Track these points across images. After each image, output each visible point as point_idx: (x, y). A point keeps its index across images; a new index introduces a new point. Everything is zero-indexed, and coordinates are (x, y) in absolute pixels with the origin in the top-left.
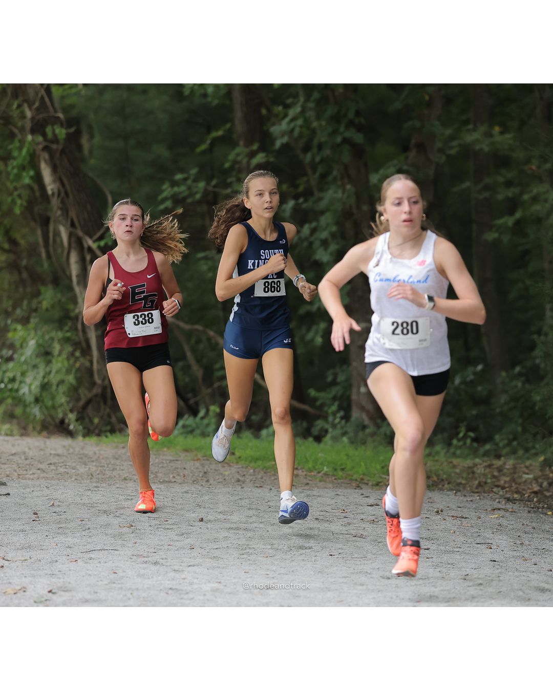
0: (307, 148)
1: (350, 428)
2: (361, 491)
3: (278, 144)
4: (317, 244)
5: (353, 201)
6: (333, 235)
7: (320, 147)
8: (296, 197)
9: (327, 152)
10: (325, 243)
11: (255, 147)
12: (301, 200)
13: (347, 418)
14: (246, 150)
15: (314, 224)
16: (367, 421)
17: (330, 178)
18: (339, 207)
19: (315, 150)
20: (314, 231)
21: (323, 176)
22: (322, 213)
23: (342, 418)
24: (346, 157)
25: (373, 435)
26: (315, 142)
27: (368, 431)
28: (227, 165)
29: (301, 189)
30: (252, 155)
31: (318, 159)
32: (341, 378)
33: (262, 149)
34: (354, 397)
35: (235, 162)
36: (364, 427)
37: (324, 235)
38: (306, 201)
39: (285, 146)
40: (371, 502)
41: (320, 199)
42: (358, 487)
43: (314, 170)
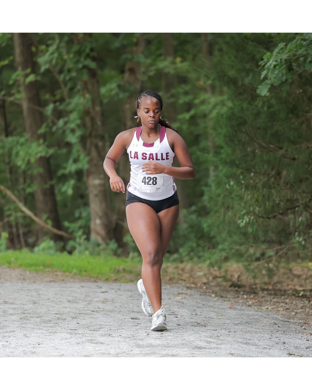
0: (61, 72)
1: (90, 246)
2: (97, 284)
3: (43, 69)
4: (68, 132)
5: (90, 104)
6: (78, 126)
7: (69, 71)
8: (55, 102)
9: (74, 74)
10: (73, 131)
11: (29, 71)
12: (58, 104)
13: (88, 239)
14: (23, 73)
15: (66, 119)
16: (100, 240)
17: (76, 90)
18: (81, 108)
19: (66, 72)
20: (66, 123)
21: (71, 89)
22: (71, 112)
23: (85, 239)
24: (85, 77)
25: (104, 249)
26: (66, 68)
27: (101, 247)
28: (11, 82)
29: (58, 97)
30: (27, 76)
31: (67, 78)
32: (84, 214)
33: (33, 72)
34: (92, 226)
35: (16, 81)
36: (98, 245)
37: (72, 126)
38: (61, 104)
39: (48, 71)
40: (103, 290)
41: (69, 104)
42: (95, 281)
43: (66, 85)
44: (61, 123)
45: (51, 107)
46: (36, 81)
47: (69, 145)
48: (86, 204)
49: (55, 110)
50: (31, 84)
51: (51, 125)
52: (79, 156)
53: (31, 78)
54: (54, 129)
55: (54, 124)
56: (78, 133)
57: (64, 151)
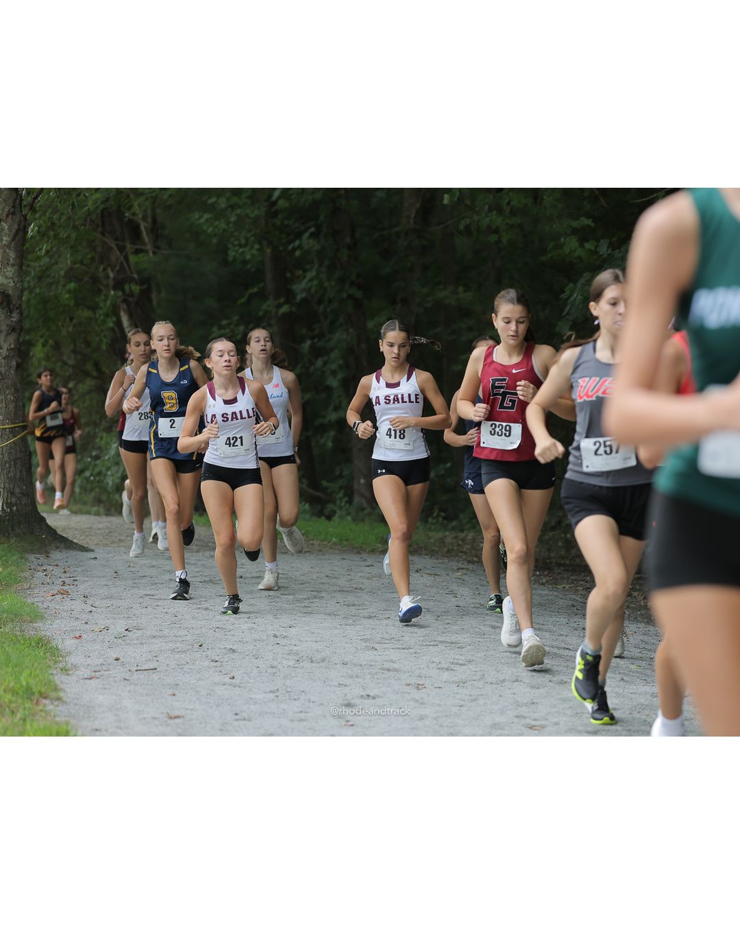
0: (320, 302)
1: (352, 510)
2: (361, 556)
3: (299, 298)
5: (354, 341)
6: (340, 367)
7: (330, 301)
8: (312, 338)
9: (335, 305)
10: (334, 373)
11: (282, 300)
12: (316, 340)
13: (350, 502)
14: (275, 303)
15: (325, 358)
16: (365, 504)
17: (337, 324)
18: (344, 345)
19: (326, 303)
20: (325, 363)
21: (332, 322)
22: (332, 350)
23: (347, 502)
24: (350, 308)
25: (370, 514)
26: (327, 297)
27: (366, 512)
28: (261, 314)
29: (316, 332)
30: (279, 306)
31: (329, 310)
32: (346, 472)
33: (287, 301)
34: (356, 486)
36: (363, 509)
37: (334, 367)
38: (319, 341)
39: (304, 300)
40: (368, 563)
41: (330, 340)
42: (358, 553)
43: (326, 318)
44: (319, 362)
45: (307, 344)
46: (291, 313)
47: (329, 389)
48: (349, 460)
49: (312, 347)
50: (284, 315)
51: (307, 365)
52: (340, 403)
53: (285, 309)
54: (312, 369)
55: (312, 363)
56: (340, 376)
57: (323, 396)
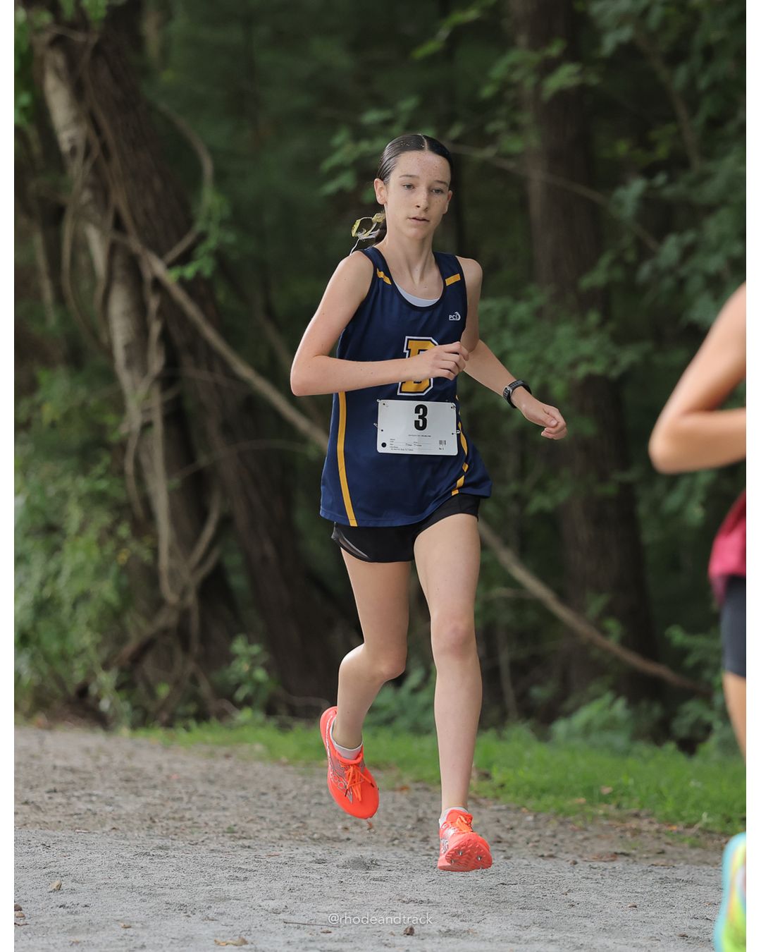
0: (676, 57)
3: (609, 43)
4: (696, 283)
7: (709, 53)
8: (649, 172)
11: (555, 50)
12: (661, 179)
14: (535, 57)
15: (689, 237)
19: (697, 60)
20: (688, 252)
22: (711, 209)
26: (698, 40)
28: (487, 91)
29: (662, 152)
30: (548, 67)
31: (703, 83)
33: (572, 54)
35: (506, 85)
38: (671, 181)
39: (627, 51)
41: (705, 177)
43: (693, 107)
44: (670, 249)
45: (637, 187)
46: (582, 89)
49: (647, 200)
50: (562, 96)
51: (631, 256)
53: (565, 77)
54: (645, 271)
55: (644, 253)
